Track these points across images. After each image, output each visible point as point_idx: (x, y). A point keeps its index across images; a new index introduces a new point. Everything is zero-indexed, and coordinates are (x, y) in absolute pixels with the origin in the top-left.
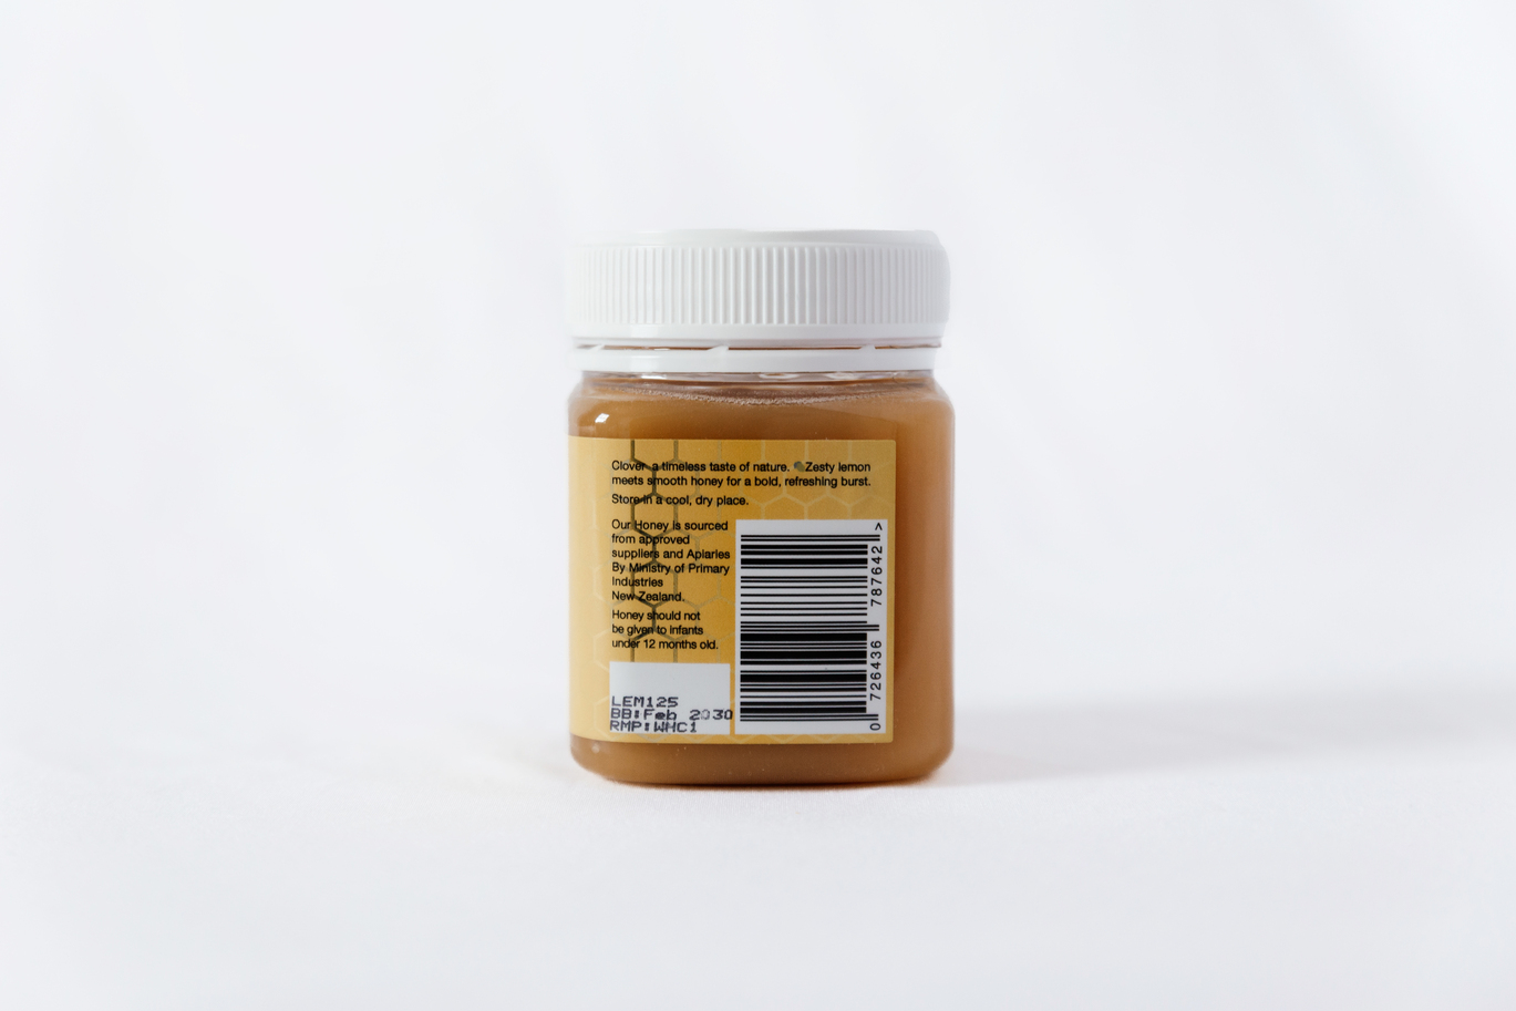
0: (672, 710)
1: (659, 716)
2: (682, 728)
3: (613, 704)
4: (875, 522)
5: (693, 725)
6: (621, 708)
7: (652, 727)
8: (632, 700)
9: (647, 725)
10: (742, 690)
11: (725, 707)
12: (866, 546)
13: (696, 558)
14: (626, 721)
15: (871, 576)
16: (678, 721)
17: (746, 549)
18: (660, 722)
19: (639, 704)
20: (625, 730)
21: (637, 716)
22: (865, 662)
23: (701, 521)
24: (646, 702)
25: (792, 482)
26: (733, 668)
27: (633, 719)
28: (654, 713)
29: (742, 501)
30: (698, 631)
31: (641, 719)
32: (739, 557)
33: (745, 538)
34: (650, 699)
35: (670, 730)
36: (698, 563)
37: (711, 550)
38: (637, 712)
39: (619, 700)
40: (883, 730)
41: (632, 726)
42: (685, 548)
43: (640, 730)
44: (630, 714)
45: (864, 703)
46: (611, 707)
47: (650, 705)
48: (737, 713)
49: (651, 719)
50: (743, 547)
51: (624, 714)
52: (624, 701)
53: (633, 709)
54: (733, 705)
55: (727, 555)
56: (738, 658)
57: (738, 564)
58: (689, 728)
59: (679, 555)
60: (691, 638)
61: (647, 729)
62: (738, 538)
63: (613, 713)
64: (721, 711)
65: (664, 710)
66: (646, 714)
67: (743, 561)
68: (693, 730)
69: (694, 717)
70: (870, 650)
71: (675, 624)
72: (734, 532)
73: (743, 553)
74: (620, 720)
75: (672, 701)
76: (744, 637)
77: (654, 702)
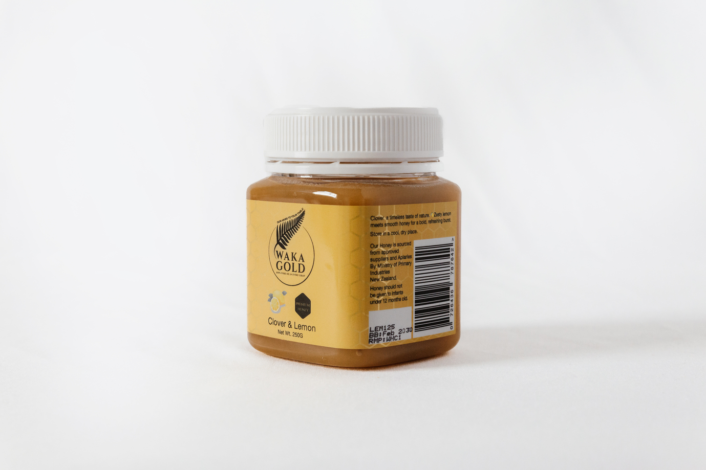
0: (393, 330)
1: (388, 334)
2: (396, 338)
3: (370, 331)
4: (451, 238)
5: (400, 336)
6: (374, 333)
7: (385, 340)
8: (379, 328)
9: (384, 339)
10: (416, 318)
11: (410, 326)
12: (449, 249)
13: (401, 259)
14: (376, 338)
15: (451, 261)
16: (395, 335)
17: (417, 253)
18: (388, 337)
19: (381, 330)
20: (376, 342)
21: (380, 336)
22: (449, 300)
23: (402, 242)
24: (384, 328)
25: (430, 222)
26: (412, 308)
27: (379, 337)
28: (386, 333)
29: (416, 232)
30: (401, 293)
31: (382, 337)
32: (415, 257)
33: (417, 248)
34: (385, 327)
35: (392, 340)
36: (401, 261)
37: (406, 255)
38: (380, 333)
39: (373, 329)
40: (453, 329)
41: (379, 340)
42: (397, 255)
43: (381, 342)
44: (378, 335)
45: (449, 318)
46: (369, 332)
47: (385, 330)
48: (414, 329)
49: (385, 336)
50: (416, 252)
51: (375, 335)
52: (375, 329)
53: (379, 332)
54: (412, 325)
55: (410, 257)
56: (414, 304)
57: (414, 261)
58: (398, 338)
59: (395, 258)
60: (399, 296)
61: (384, 341)
62: (414, 248)
63: (370, 335)
64: (409, 328)
65: (389, 331)
66: (384, 334)
67: (416, 259)
68: (400, 339)
69: (401, 331)
70: (451, 294)
71: (394, 290)
72: (413, 246)
73: (416, 255)
74: (373, 338)
75: (393, 326)
76: (416, 294)
77: (387, 328)
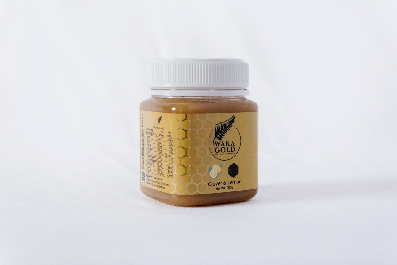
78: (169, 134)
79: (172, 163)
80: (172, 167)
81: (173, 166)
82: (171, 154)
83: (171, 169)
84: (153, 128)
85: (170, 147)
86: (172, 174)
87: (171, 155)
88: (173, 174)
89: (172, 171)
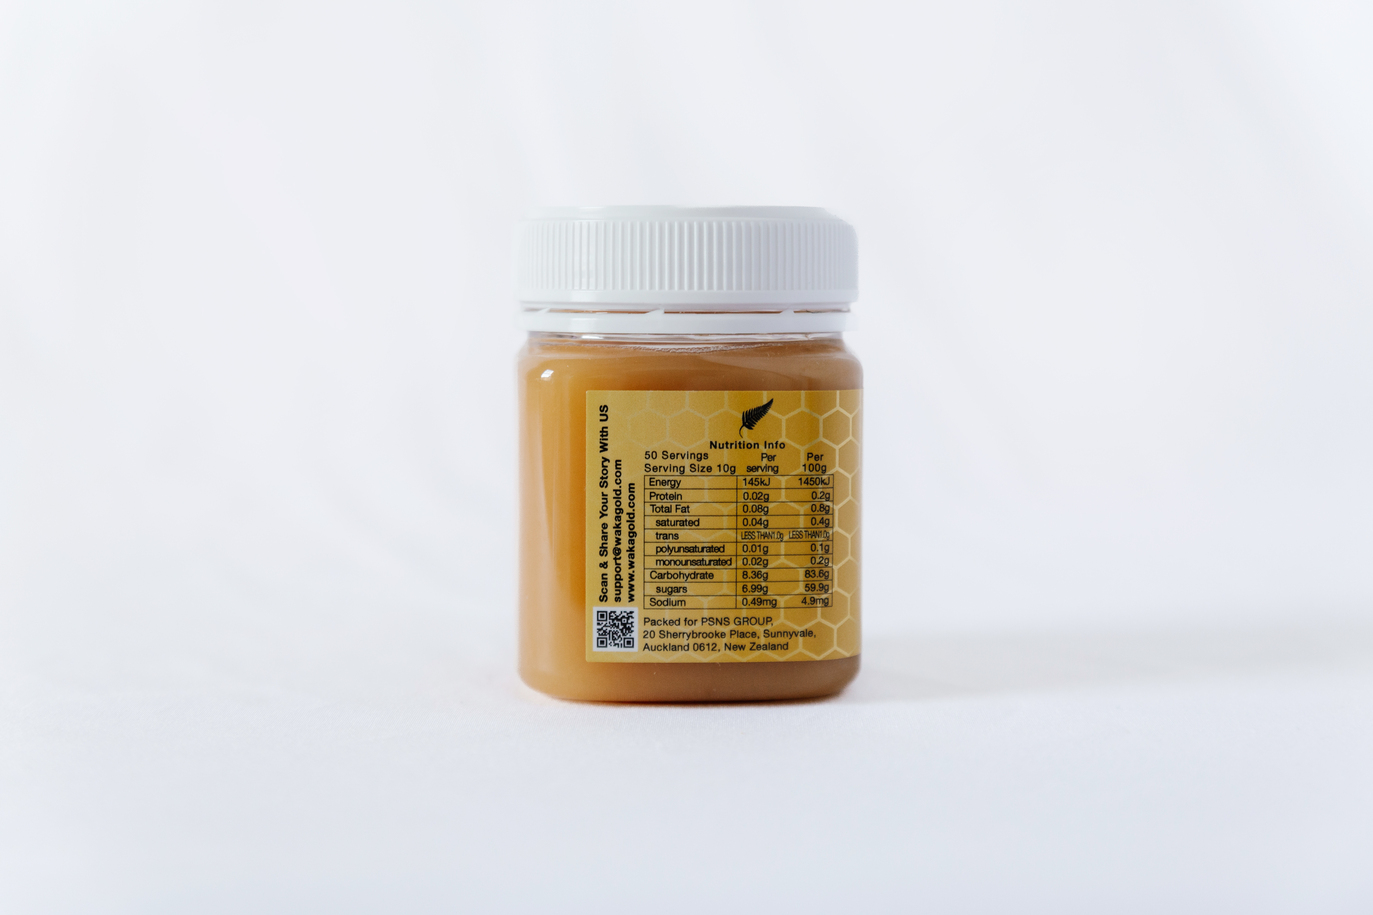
78: (812, 460)
79: (825, 556)
80: (825, 569)
81: (830, 565)
82: (821, 525)
83: (819, 578)
84: (706, 449)
85: (818, 505)
86: (826, 592)
87: (823, 530)
88: (830, 591)
89: (825, 583)
